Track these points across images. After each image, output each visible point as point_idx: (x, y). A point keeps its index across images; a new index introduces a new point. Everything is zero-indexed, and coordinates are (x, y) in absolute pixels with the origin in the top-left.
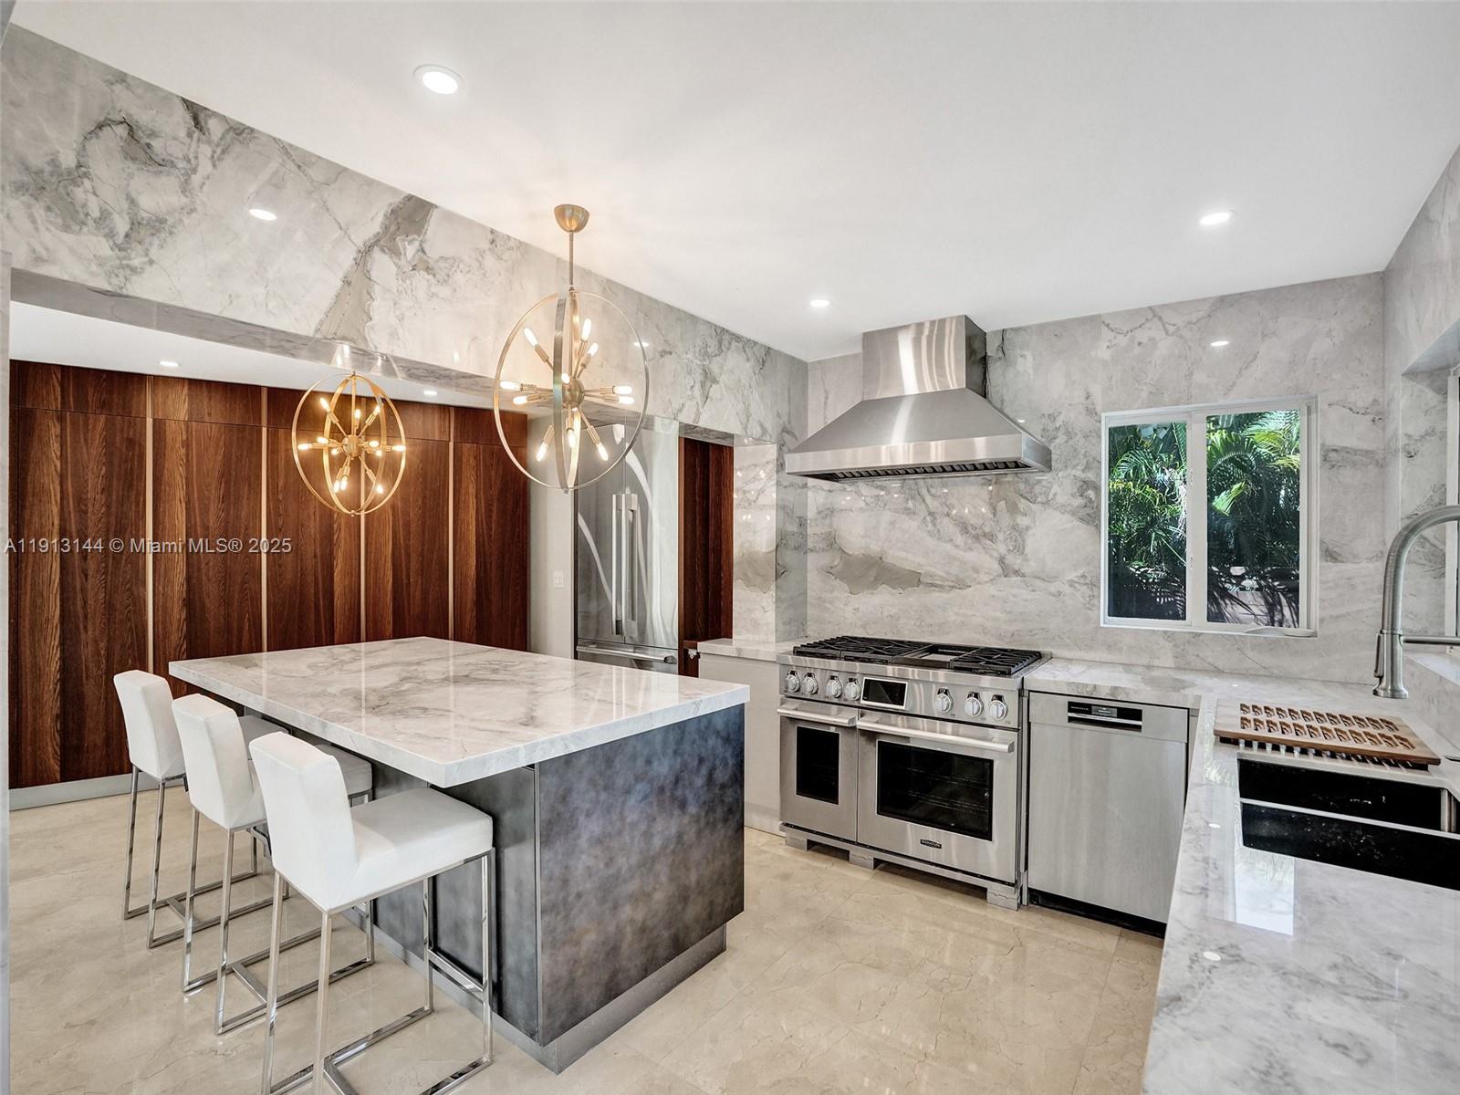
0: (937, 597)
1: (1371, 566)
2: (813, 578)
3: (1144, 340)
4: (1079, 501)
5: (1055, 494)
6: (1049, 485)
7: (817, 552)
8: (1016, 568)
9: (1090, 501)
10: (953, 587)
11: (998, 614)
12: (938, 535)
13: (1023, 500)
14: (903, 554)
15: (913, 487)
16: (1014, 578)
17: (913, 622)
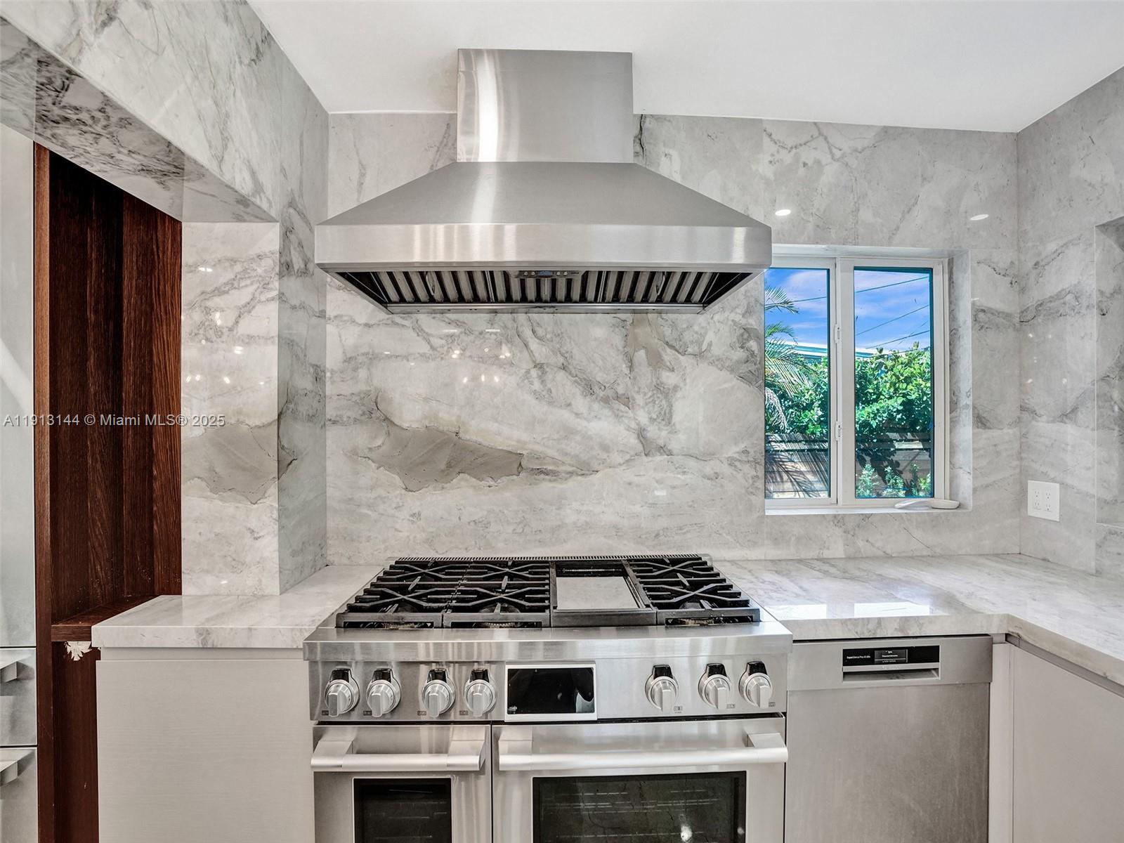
0: (546, 487)
1: (1011, 431)
2: (335, 464)
3: (810, 163)
4: (740, 354)
5: (710, 344)
6: (703, 331)
7: (343, 424)
8: (661, 443)
9: (753, 354)
10: (571, 473)
11: (637, 508)
12: (547, 397)
13: (668, 350)
14: (494, 427)
15: (510, 324)
16: (658, 458)
17: (510, 529)
